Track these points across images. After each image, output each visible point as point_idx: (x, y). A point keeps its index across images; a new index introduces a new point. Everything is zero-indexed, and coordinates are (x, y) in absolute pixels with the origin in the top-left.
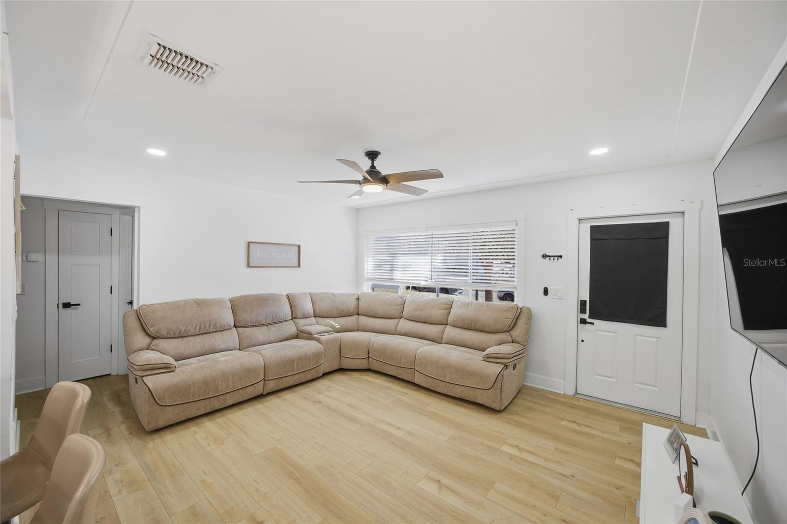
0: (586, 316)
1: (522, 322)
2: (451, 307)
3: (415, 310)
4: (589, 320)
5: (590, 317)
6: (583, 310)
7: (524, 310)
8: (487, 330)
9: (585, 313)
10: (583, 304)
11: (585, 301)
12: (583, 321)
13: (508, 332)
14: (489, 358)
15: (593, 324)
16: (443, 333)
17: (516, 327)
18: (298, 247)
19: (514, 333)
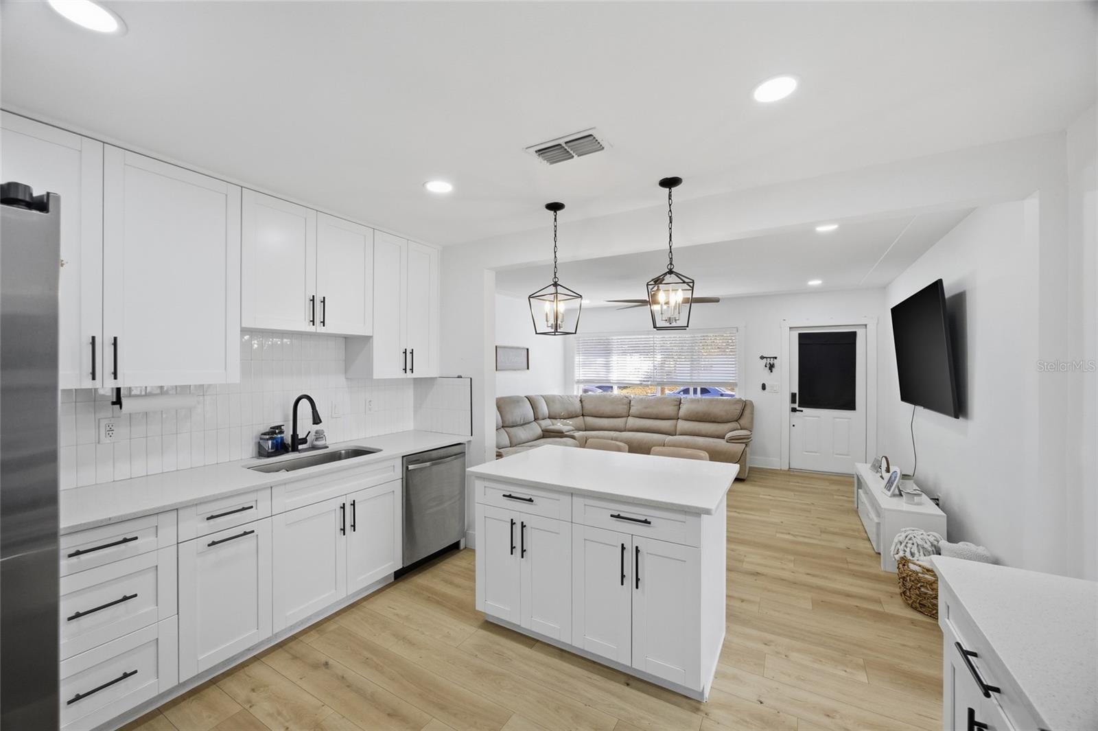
0: (796, 406)
1: (747, 412)
2: (680, 403)
3: (646, 408)
4: (798, 408)
5: (799, 406)
6: (793, 401)
7: (747, 402)
8: (719, 421)
9: (795, 403)
10: (793, 395)
11: (796, 394)
12: (794, 410)
13: (737, 421)
14: (731, 440)
15: (802, 411)
16: (676, 426)
17: (743, 417)
18: (526, 351)
19: (742, 422)
